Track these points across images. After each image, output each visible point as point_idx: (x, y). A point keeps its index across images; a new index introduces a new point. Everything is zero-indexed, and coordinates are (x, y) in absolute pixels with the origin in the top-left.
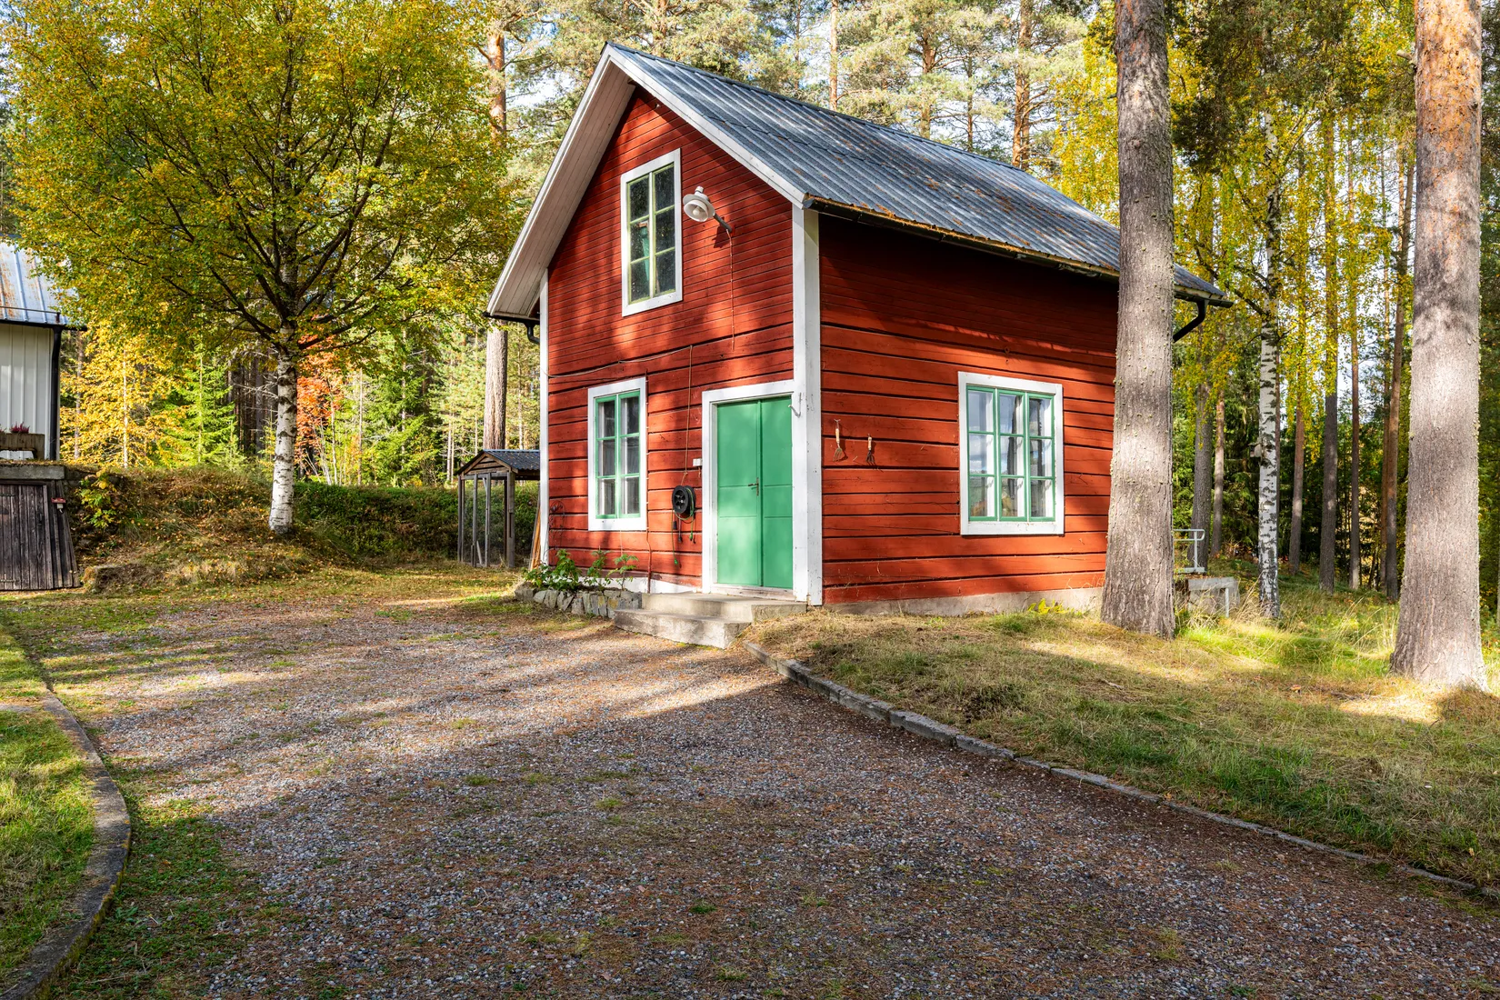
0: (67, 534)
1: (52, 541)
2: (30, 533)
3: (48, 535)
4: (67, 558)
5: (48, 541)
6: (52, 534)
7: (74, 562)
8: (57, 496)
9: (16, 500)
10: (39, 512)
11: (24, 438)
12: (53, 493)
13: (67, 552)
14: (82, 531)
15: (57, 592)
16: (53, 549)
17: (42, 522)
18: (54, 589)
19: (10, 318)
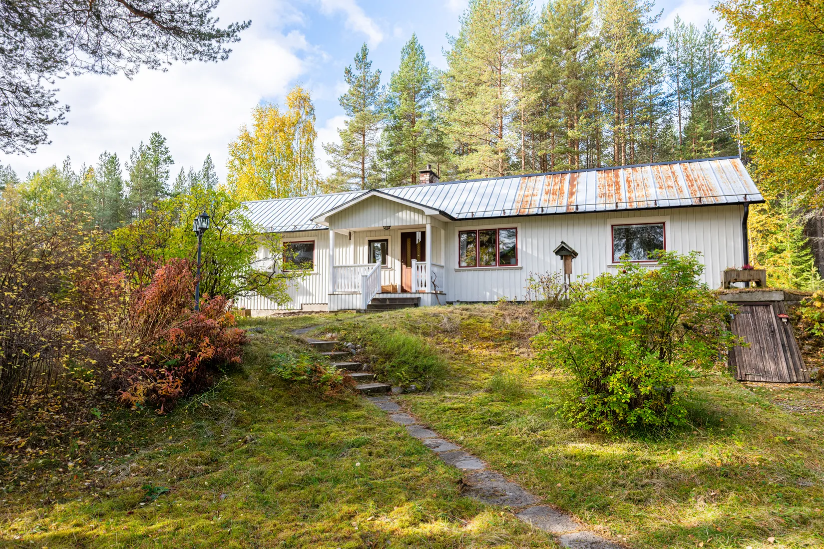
0: (793, 342)
1: (783, 345)
2: (766, 340)
3: (779, 341)
4: (797, 359)
5: (780, 346)
6: (782, 340)
7: (803, 362)
8: (781, 313)
9: (753, 316)
10: (770, 325)
11: (752, 272)
12: (778, 312)
13: (796, 354)
14: (804, 339)
15: (793, 385)
16: (785, 351)
17: (773, 332)
18: (791, 383)
19: (717, 202)
